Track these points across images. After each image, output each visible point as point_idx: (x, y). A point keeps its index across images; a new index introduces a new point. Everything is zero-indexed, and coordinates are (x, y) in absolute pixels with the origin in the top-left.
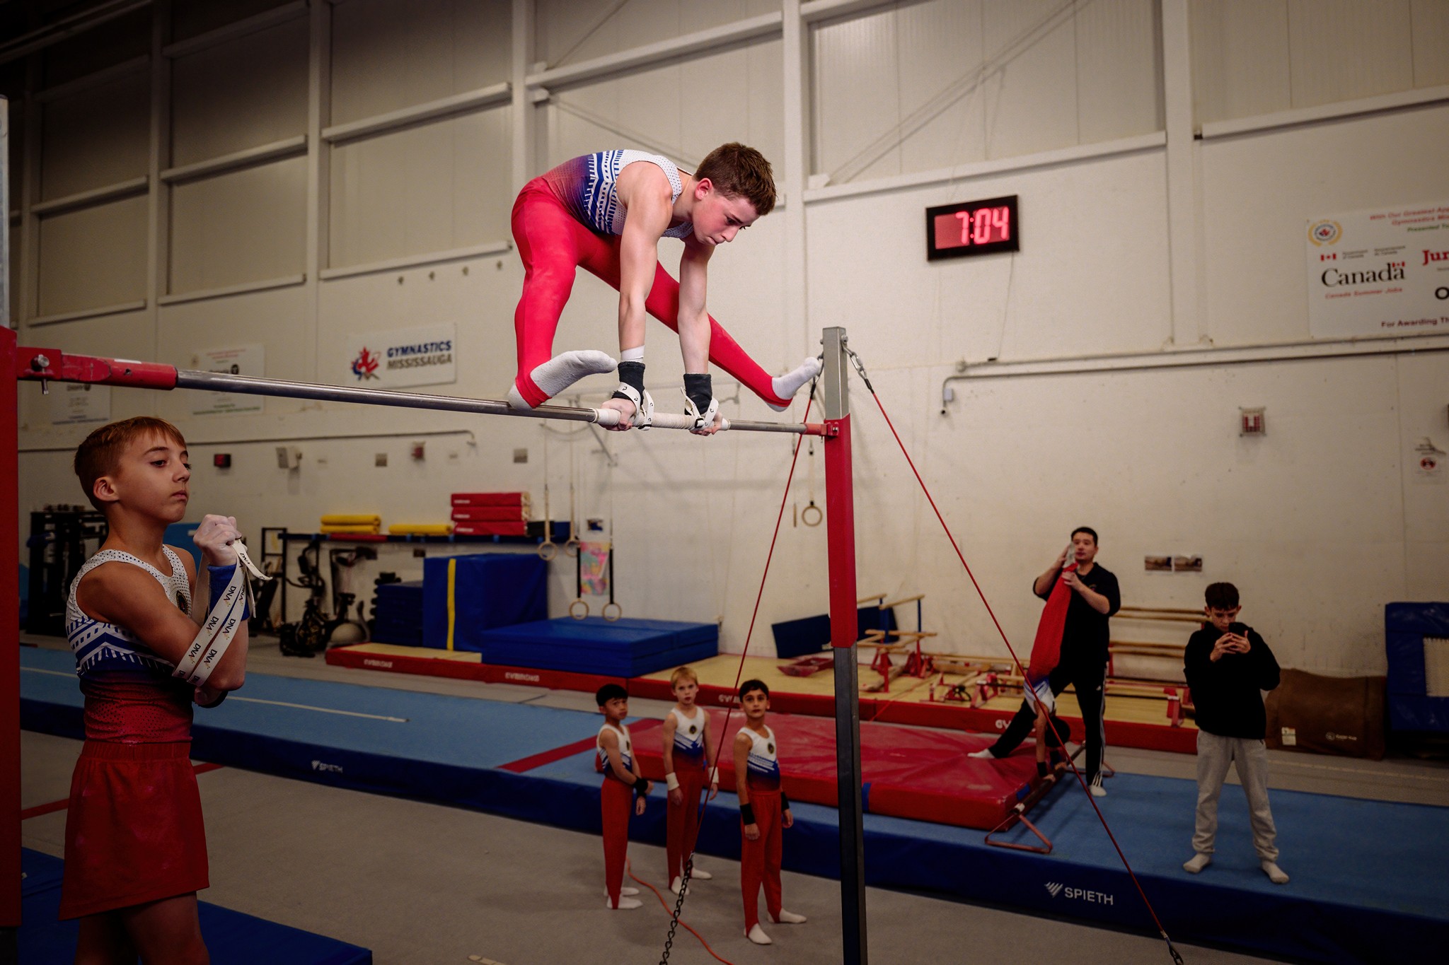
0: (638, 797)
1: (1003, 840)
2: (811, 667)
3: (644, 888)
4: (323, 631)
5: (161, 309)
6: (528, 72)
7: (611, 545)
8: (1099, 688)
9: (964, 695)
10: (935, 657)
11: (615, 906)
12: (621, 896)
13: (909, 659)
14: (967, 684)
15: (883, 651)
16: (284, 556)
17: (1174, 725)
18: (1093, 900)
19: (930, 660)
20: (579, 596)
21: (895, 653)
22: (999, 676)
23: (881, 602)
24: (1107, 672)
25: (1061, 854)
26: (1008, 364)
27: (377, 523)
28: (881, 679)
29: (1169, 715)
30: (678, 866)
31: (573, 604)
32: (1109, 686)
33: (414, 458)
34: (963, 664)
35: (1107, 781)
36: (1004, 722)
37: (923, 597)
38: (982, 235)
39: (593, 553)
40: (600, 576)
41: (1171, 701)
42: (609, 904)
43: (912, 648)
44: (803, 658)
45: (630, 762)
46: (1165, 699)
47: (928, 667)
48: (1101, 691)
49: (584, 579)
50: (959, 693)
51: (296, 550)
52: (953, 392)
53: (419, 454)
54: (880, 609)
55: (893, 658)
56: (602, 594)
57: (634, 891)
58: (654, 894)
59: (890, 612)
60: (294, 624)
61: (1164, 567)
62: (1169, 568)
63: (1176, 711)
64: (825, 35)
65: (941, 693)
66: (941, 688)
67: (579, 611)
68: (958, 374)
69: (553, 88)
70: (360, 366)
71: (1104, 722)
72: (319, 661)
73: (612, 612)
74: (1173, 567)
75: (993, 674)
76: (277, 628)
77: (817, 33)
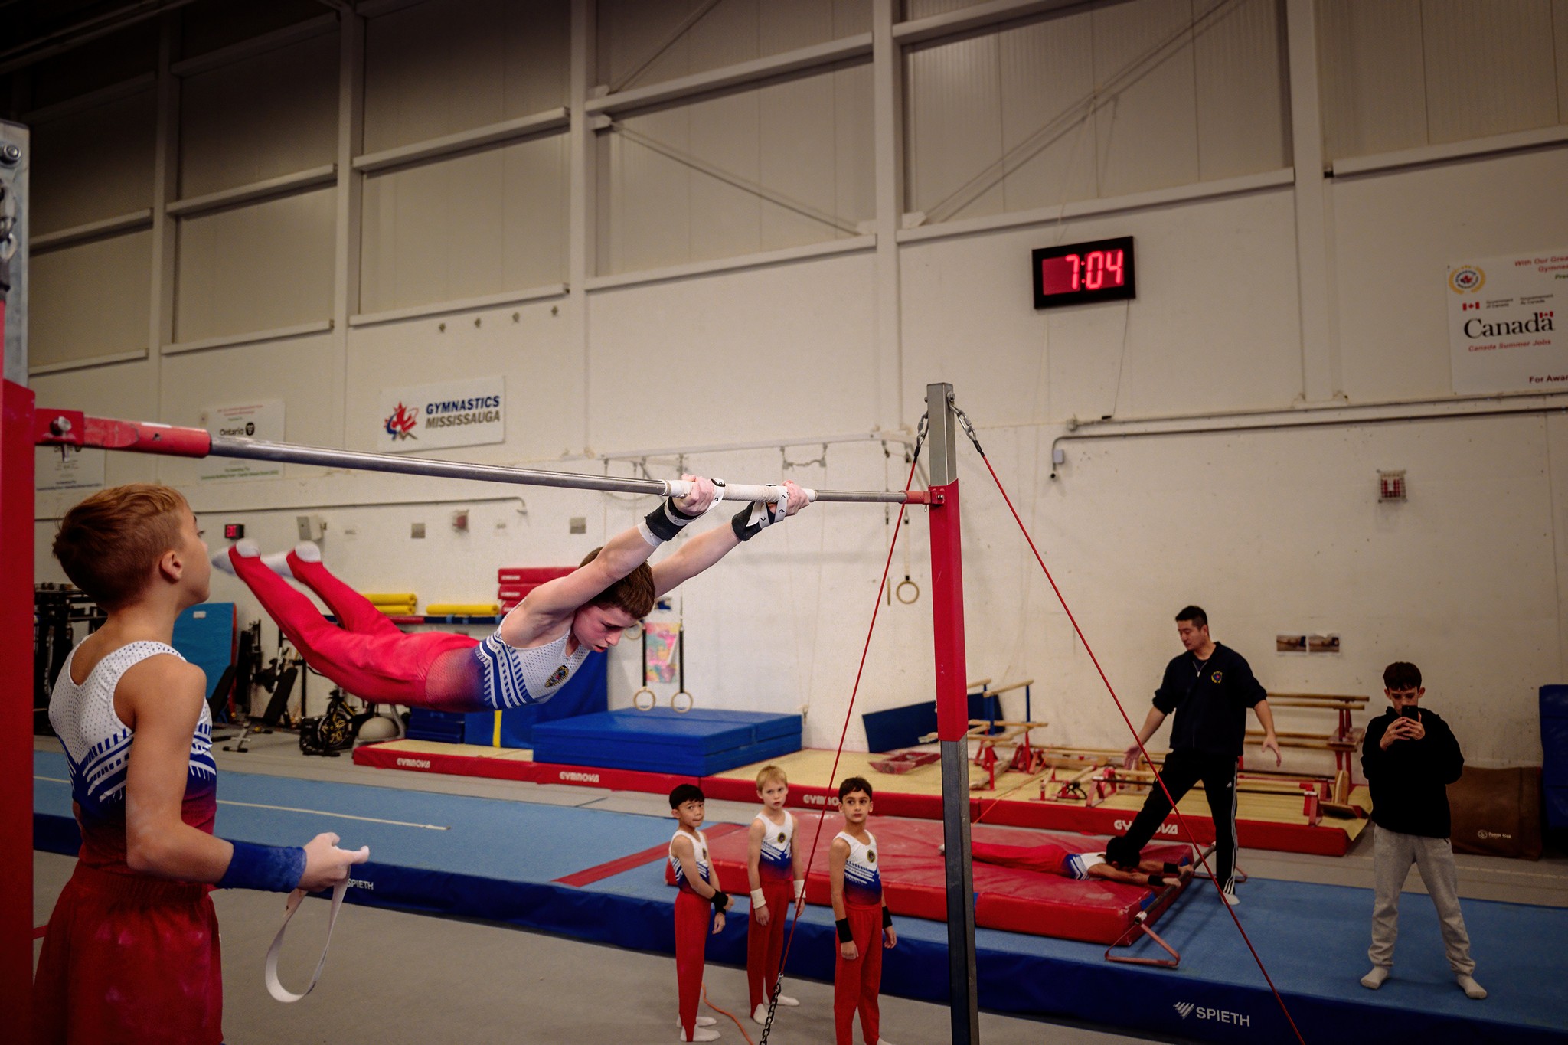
0: (716, 913)
1: (1124, 956)
2: (907, 763)
3: (722, 1016)
4: (350, 726)
5: (165, 360)
6: (588, 97)
7: (681, 626)
8: (1230, 785)
9: (1079, 793)
10: (1045, 750)
11: (690, 1038)
12: (696, 1027)
13: (1017, 753)
14: (1082, 780)
15: (988, 743)
17: (1312, 824)
18: (1228, 1021)
19: (1040, 754)
20: (644, 684)
21: (1002, 746)
22: (1118, 771)
23: (985, 689)
24: (1237, 765)
25: (1189, 970)
26: (1124, 422)
27: (413, 602)
28: (986, 775)
29: (1306, 813)
30: (762, 989)
31: (639, 692)
32: (1242, 782)
33: (455, 528)
34: (1076, 758)
35: (1240, 887)
36: (1124, 822)
37: (1032, 682)
38: (1094, 280)
39: (661, 636)
40: (668, 661)
41: (1308, 797)
42: (683, 1036)
43: (1020, 740)
44: (898, 752)
45: (708, 872)
46: (1301, 794)
47: (1038, 762)
48: (1232, 787)
49: (650, 664)
50: (1073, 790)
52: (1063, 452)
53: (461, 523)
54: (985, 696)
55: (998, 752)
56: (670, 682)
57: (711, 1021)
58: (734, 1023)
59: (995, 699)
60: (316, 719)
61: (1298, 647)
62: (1302, 648)
63: (1314, 808)
64: (920, 59)
65: (1053, 791)
66: (1053, 784)
67: (645, 701)
68: (1070, 434)
69: (617, 114)
70: (395, 425)
71: (1236, 821)
72: (345, 759)
73: (683, 703)
74: (1308, 647)
75: (1111, 768)
76: (295, 724)
77: (911, 56)
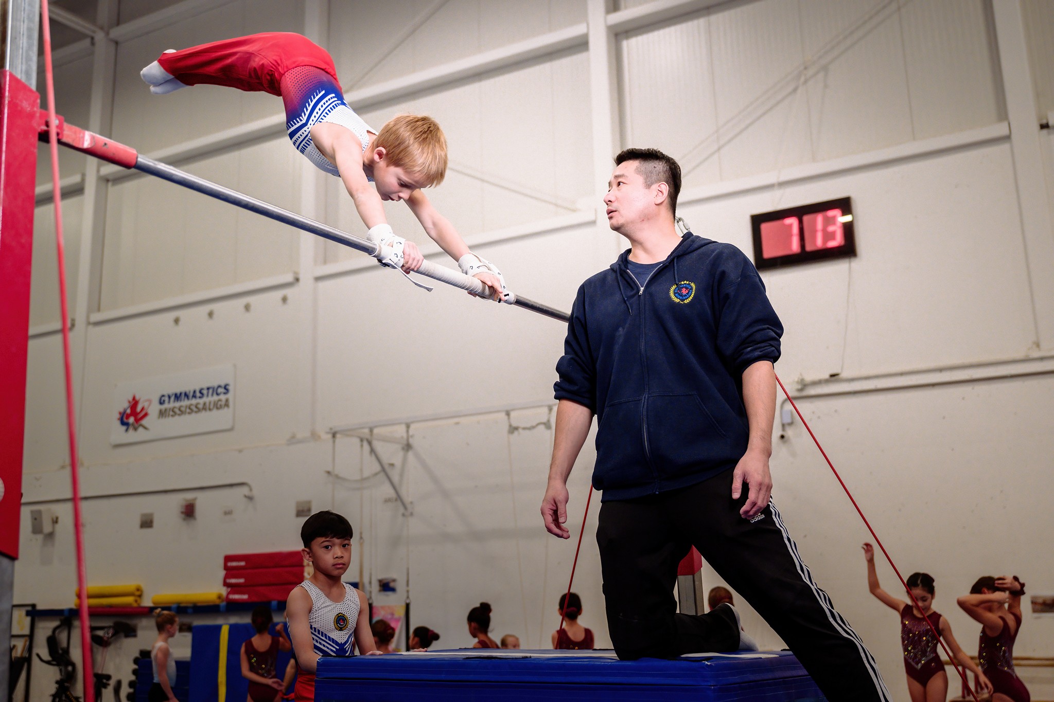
7: (408, 597)
16: (31, 636)
26: (853, 380)
27: (138, 593)
33: (183, 516)
38: (814, 241)
51: (45, 628)
52: (791, 412)
53: (189, 511)
64: (633, 46)
68: (798, 394)
70: (128, 416)
77: (625, 44)
